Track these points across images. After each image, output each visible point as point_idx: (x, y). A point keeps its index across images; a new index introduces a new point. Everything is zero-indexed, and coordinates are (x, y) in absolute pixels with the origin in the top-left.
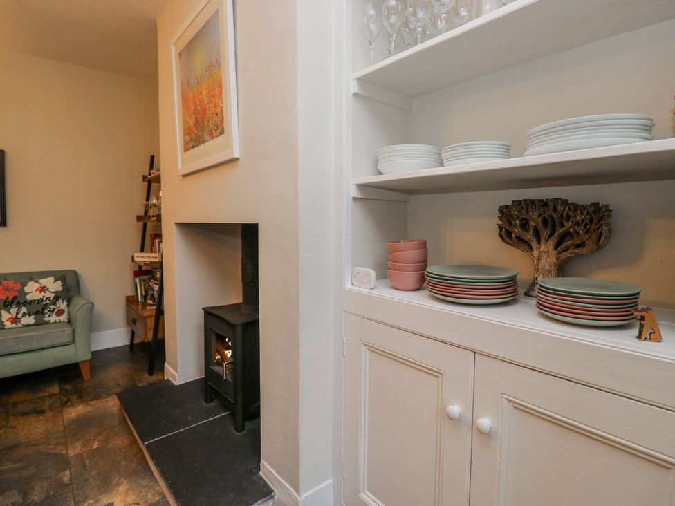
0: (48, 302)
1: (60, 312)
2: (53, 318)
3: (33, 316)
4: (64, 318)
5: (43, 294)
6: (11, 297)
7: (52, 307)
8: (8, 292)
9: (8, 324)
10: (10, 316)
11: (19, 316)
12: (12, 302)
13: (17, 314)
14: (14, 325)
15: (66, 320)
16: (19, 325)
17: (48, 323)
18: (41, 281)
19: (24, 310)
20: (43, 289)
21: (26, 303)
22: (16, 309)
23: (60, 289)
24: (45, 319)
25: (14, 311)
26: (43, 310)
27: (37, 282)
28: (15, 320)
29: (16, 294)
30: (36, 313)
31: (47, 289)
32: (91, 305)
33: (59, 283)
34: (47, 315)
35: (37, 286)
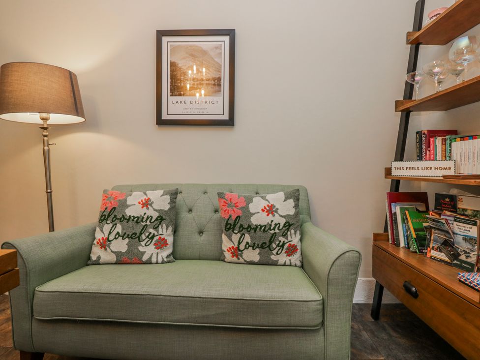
0: (277, 231)
1: (292, 250)
2: (283, 258)
3: (258, 250)
4: (296, 258)
5: (271, 217)
6: (233, 218)
7: (282, 239)
8: (230, 209)
9: (228, 256)
10: (231, 245)
11: (242, 247)
12: (235, 225)
13: (239, 243)
14: (235, 259)
15: (299, 264)
16: (241, 260)
17: (275, 264)
18: (270, 197)
19: (247, 238)
20: (271, 210)
21: (251, 229)
22: (239, 235)
23: (292, 212)
24: (273, 257)
25: (236, 237)
26: (271, 242)
27: (264, 198)
28: (237, 252)
29: (240, 213)
30: (262, 247)
31: (277, 211)
33: (291, 202)
34: (274, 252)
35: (263, 204)
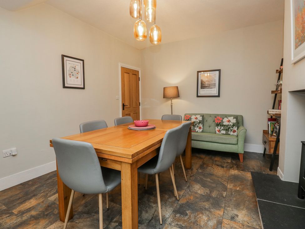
0: (230, 126)
1: (234, 131)
2: (232, 133)
3: (225, 131)
4: (235, 134)
5: (229, 123)
6: (219, 123)
7: (232, 128)
8: (218, 121)
9: (217, 132)
10: (218, 129)
11: (221, 130)
12: (219, 124)
13: (220, 129)
14: (219, 133)
15: (236, 135)
16: (221, 133)
17: (229, 134)
18: (229, 118)
19: (222, 128)
20: (229, 121)
21: (223, 126)
22: (220, 127)
23: (235, 122)
24: (229, 133)
25: (219, 127)
26: (228, 129)
27: (227, 118)
28: (219, 131)
29: (221, 122)
30: (226, 130)
31: (230, 122)
32: (245, 130)
33: (235, 119)
34: (229, 132)
35: (227, 119)
